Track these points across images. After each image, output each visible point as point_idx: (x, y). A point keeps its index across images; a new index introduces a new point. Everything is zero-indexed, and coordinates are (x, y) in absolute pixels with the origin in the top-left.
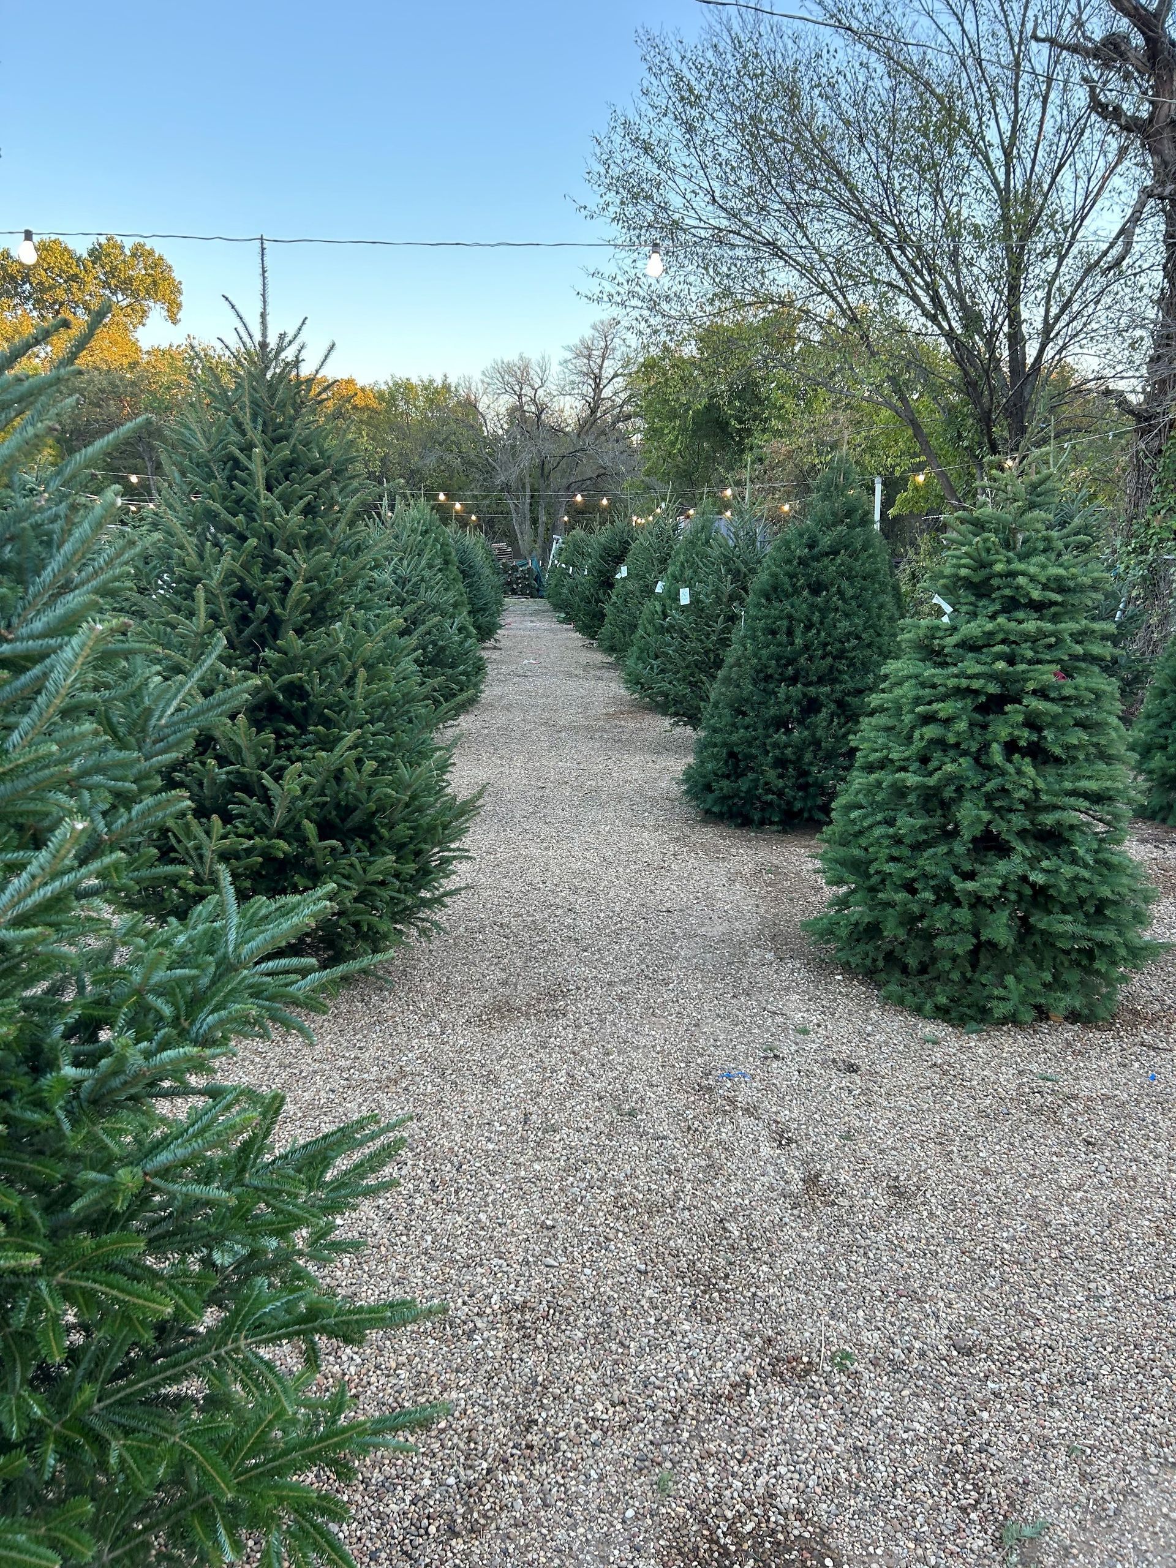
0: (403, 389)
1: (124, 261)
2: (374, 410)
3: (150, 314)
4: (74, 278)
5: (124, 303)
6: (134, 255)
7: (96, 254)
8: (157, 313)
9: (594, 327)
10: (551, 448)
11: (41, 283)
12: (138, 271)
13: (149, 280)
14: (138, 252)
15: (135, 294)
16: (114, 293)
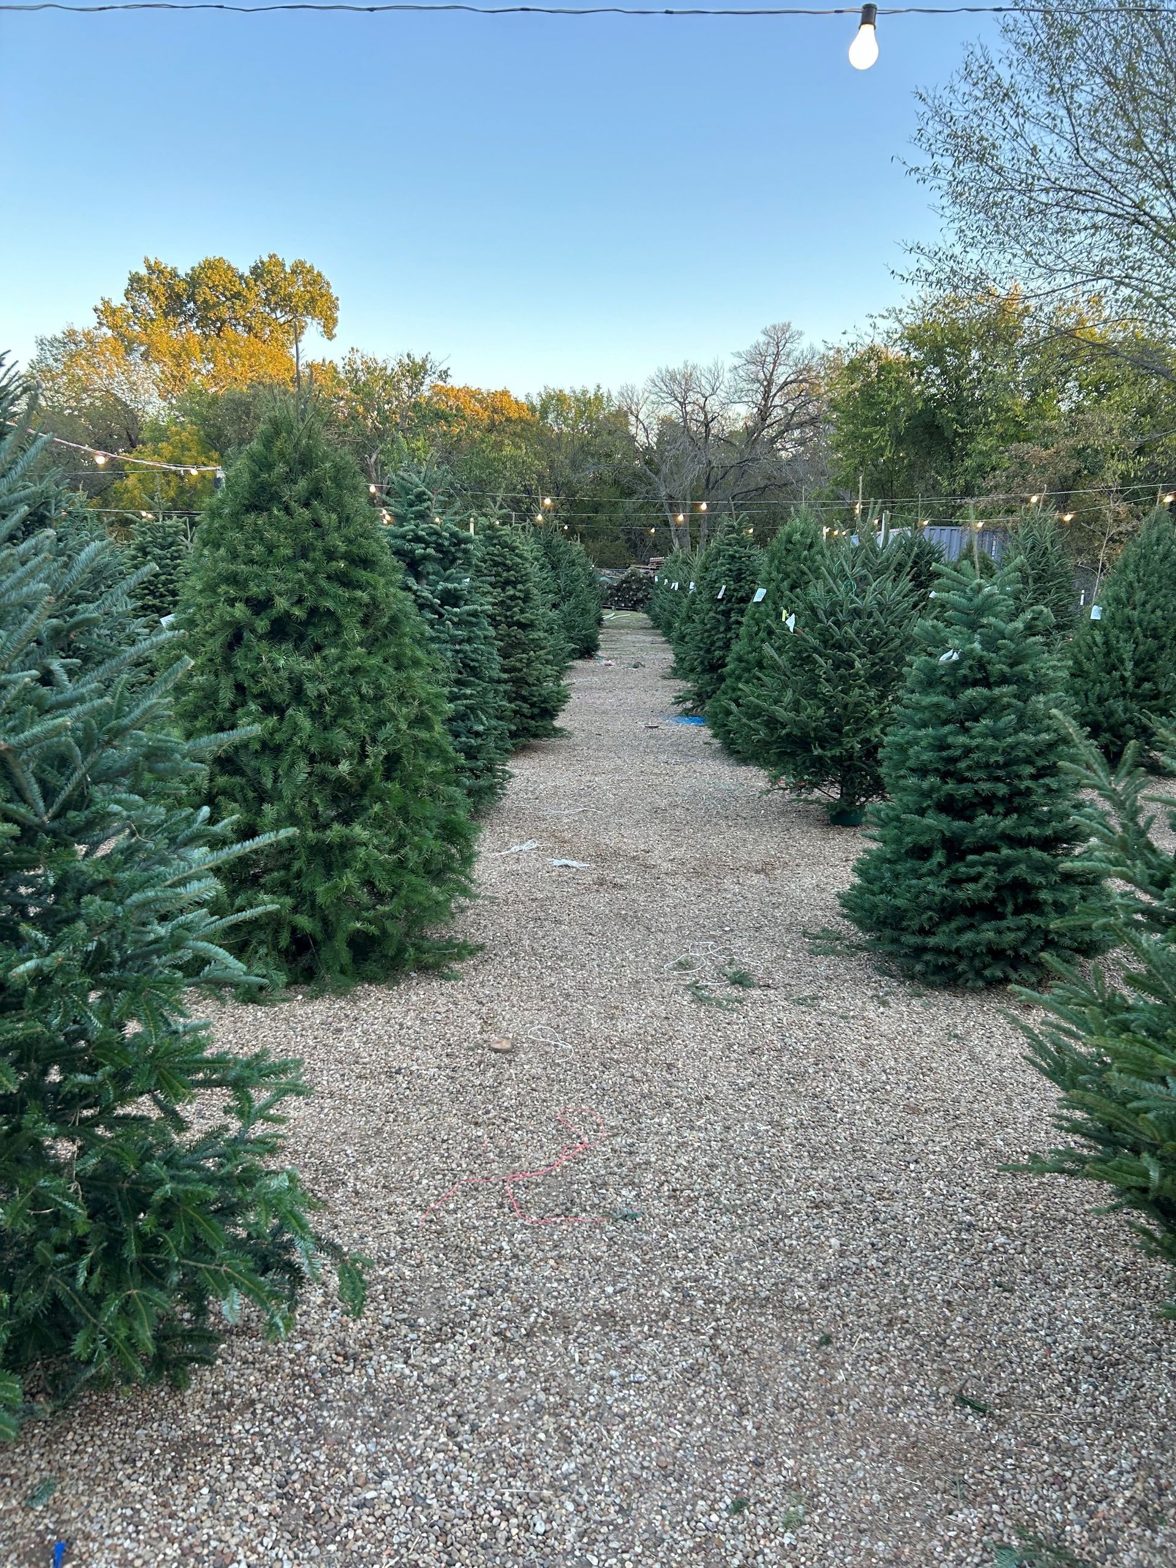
0: (555, 401)
1: (285, 279)
2: (527, 422)
3: (306, 332)
4: (237, 295)
5: (282, 320)
6: (293, 272)
7: (258, 272)
8: (313, 330)
9: (765, 332)
10: (721, 457)
11: (205, 301)
12: (297, 288)
13: (308, 296)
14: (299, 269)
15: (294, 310)
16: (273, 310)
